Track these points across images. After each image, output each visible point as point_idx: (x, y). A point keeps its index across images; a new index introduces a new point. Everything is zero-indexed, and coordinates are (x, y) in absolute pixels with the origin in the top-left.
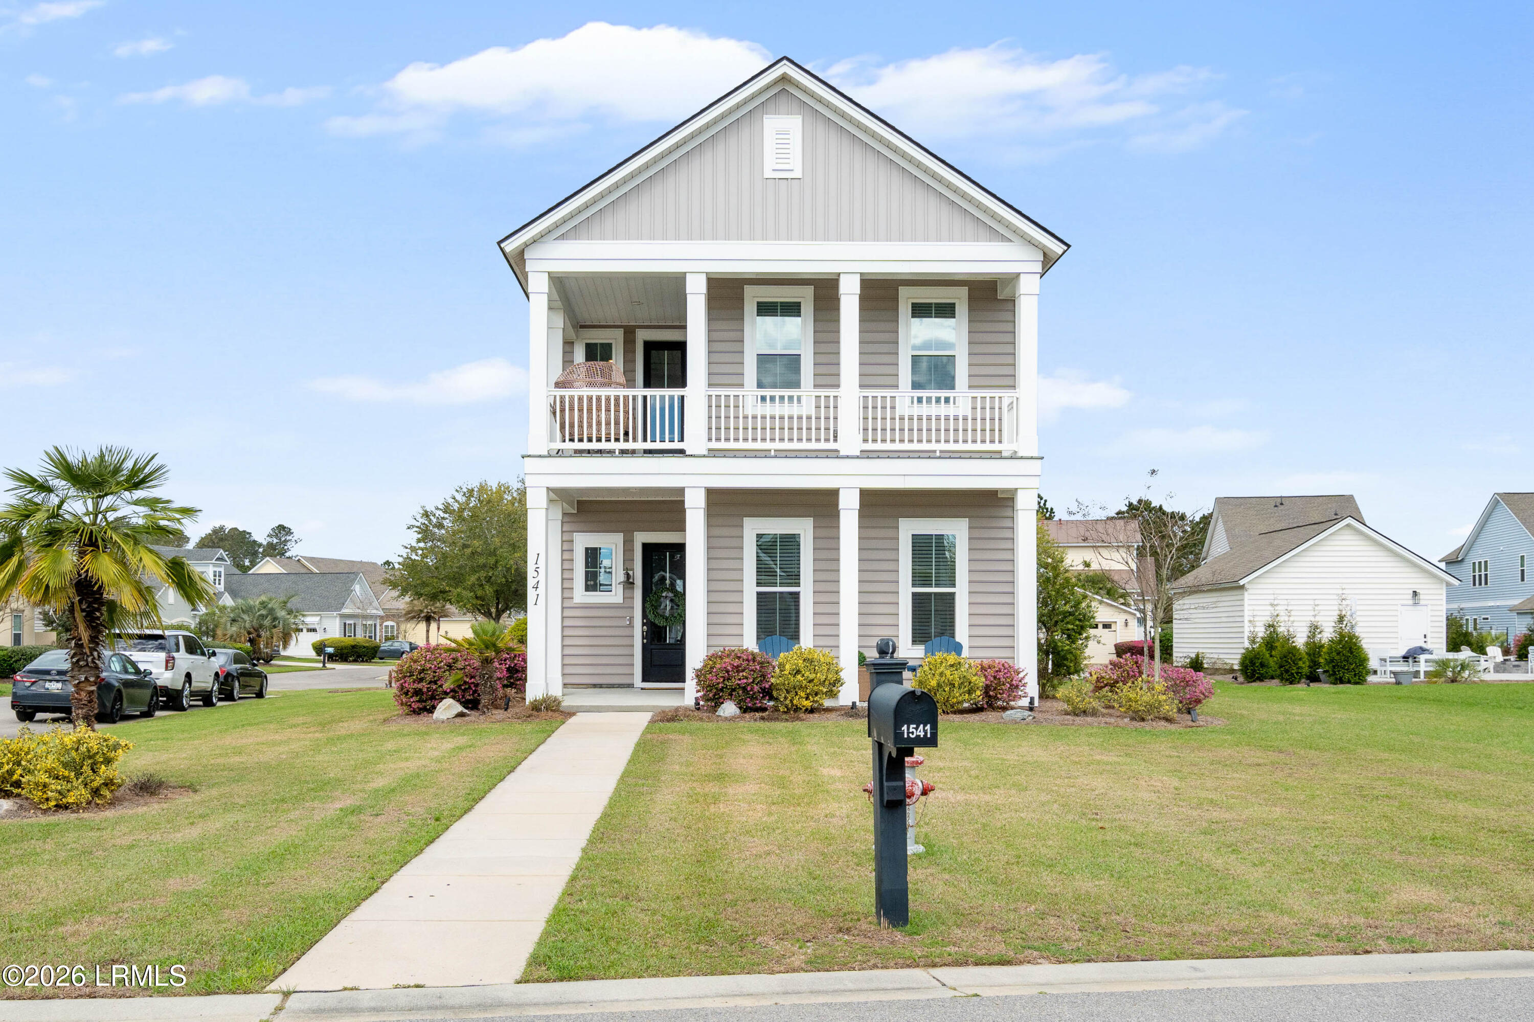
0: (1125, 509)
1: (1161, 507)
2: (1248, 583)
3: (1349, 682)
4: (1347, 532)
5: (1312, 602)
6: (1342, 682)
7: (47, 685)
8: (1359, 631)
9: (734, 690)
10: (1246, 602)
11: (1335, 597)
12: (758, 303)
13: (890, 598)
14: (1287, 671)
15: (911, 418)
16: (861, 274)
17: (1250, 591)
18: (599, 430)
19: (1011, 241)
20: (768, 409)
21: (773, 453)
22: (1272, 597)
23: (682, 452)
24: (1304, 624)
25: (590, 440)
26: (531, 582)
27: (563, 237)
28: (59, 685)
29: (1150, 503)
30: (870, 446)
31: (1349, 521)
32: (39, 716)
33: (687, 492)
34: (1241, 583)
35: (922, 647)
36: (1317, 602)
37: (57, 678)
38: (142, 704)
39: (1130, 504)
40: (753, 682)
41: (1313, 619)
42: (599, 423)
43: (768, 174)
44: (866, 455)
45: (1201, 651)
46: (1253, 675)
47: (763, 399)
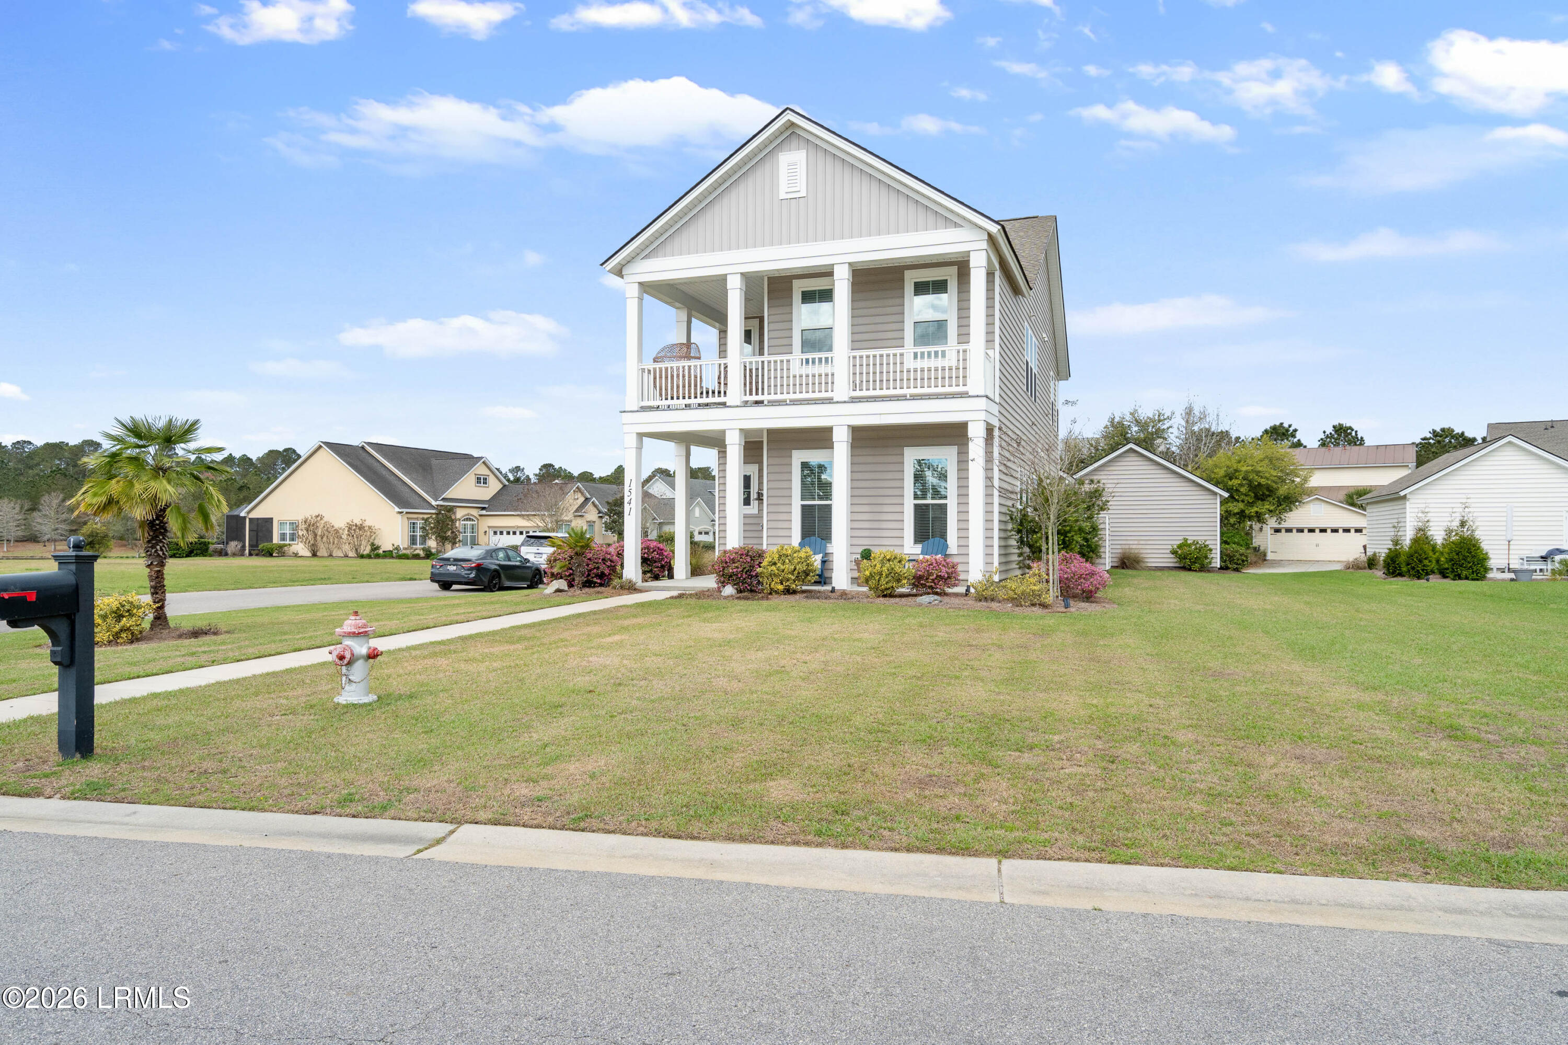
0: (1429, 435)
1: (1463, 434)
2: (1410, 493)
3: (1467, 578)
4: (1509, 449)
5: (1450, 510)
6: (1460, 578)
7: (449, 567)
8: (1478, 534)
9: (731, 576)
10: (1408, 510)
11: (1460, 505)
12: (802, 292)
13: (897, 509)
14: (1413, 568)
15: (915, 371)
16: (850, 264)
17: (1411, 501)
18: (678, 391)
19: (962, 226)
20: (810, 370)
21: (788, 402)
22: (1424, 506)
23: (724, 404)
24: (1441, 528)
25: (672, 398)
26: (626, 500)
27: (646, 257)
28: (455, 568)
29: (1453, 431)
30: (858, 393)
31: (1510, 438)
32: (455, 587)
33: (727, 433)
34: (1402, 494)
35: (920, 546)
36: (1454, 510)
37: (454, 563)
38: (527, 581)
39: (1434, 431)
40: (742, 571)
41: (1449, 524)
42: (678, 387)
43: (783, 195)
44: (854, 400)
45: (1377, 551)
46: (1393, 573)
47: (807, 361)
